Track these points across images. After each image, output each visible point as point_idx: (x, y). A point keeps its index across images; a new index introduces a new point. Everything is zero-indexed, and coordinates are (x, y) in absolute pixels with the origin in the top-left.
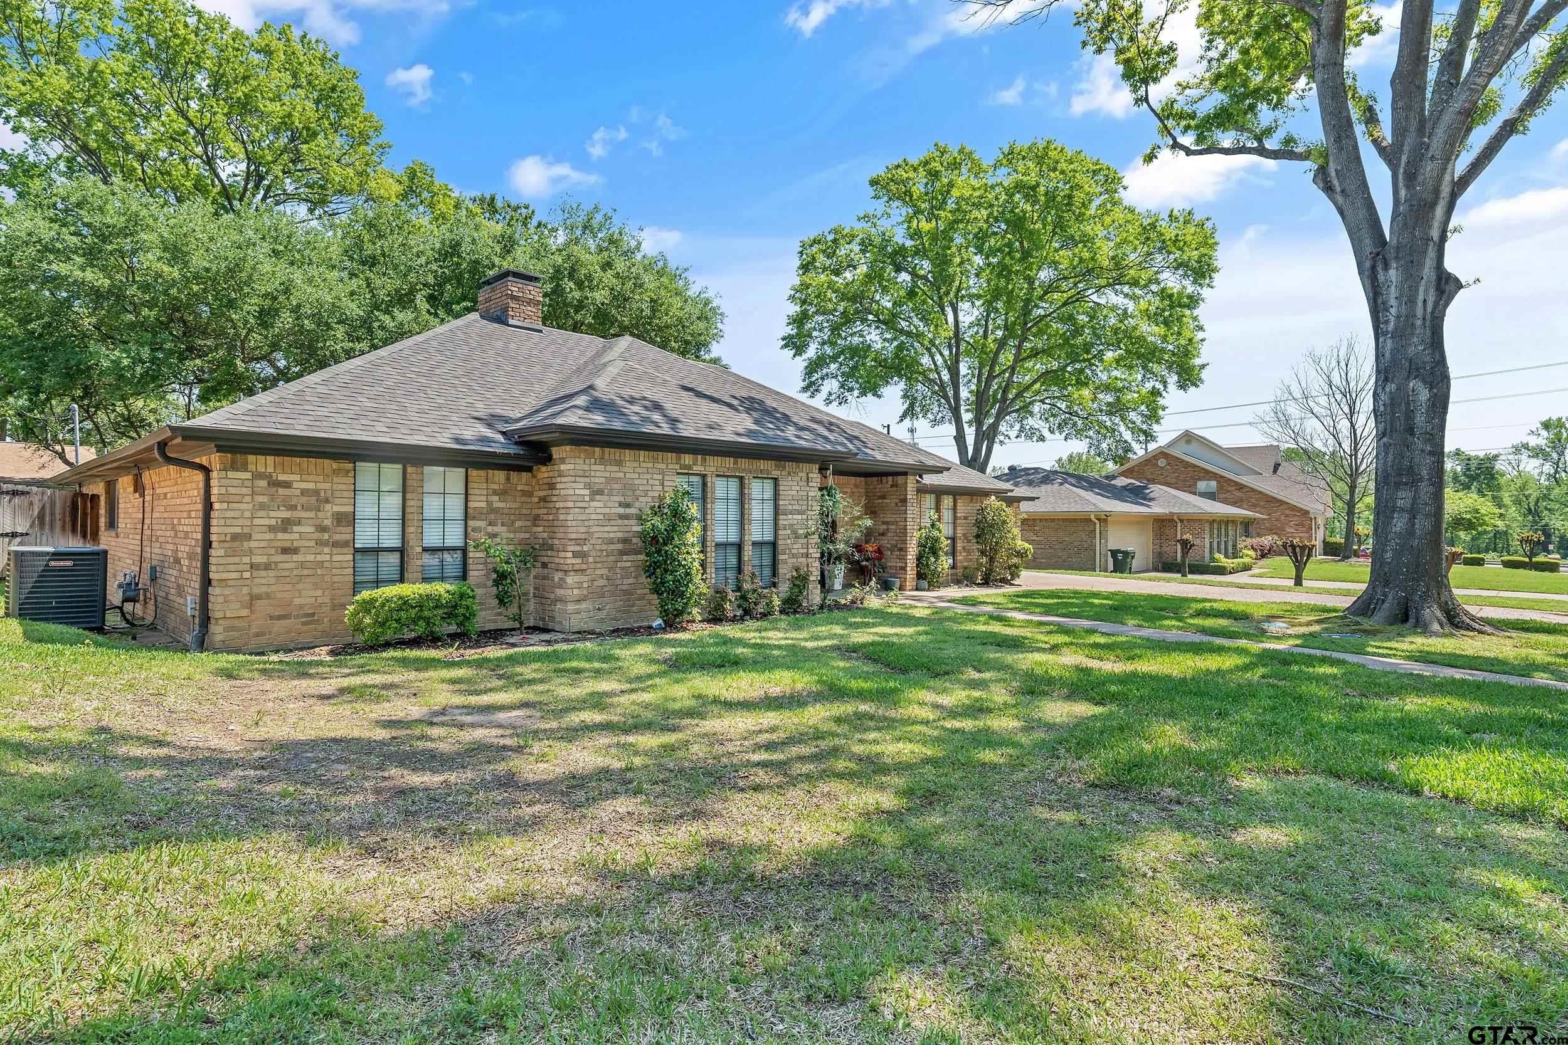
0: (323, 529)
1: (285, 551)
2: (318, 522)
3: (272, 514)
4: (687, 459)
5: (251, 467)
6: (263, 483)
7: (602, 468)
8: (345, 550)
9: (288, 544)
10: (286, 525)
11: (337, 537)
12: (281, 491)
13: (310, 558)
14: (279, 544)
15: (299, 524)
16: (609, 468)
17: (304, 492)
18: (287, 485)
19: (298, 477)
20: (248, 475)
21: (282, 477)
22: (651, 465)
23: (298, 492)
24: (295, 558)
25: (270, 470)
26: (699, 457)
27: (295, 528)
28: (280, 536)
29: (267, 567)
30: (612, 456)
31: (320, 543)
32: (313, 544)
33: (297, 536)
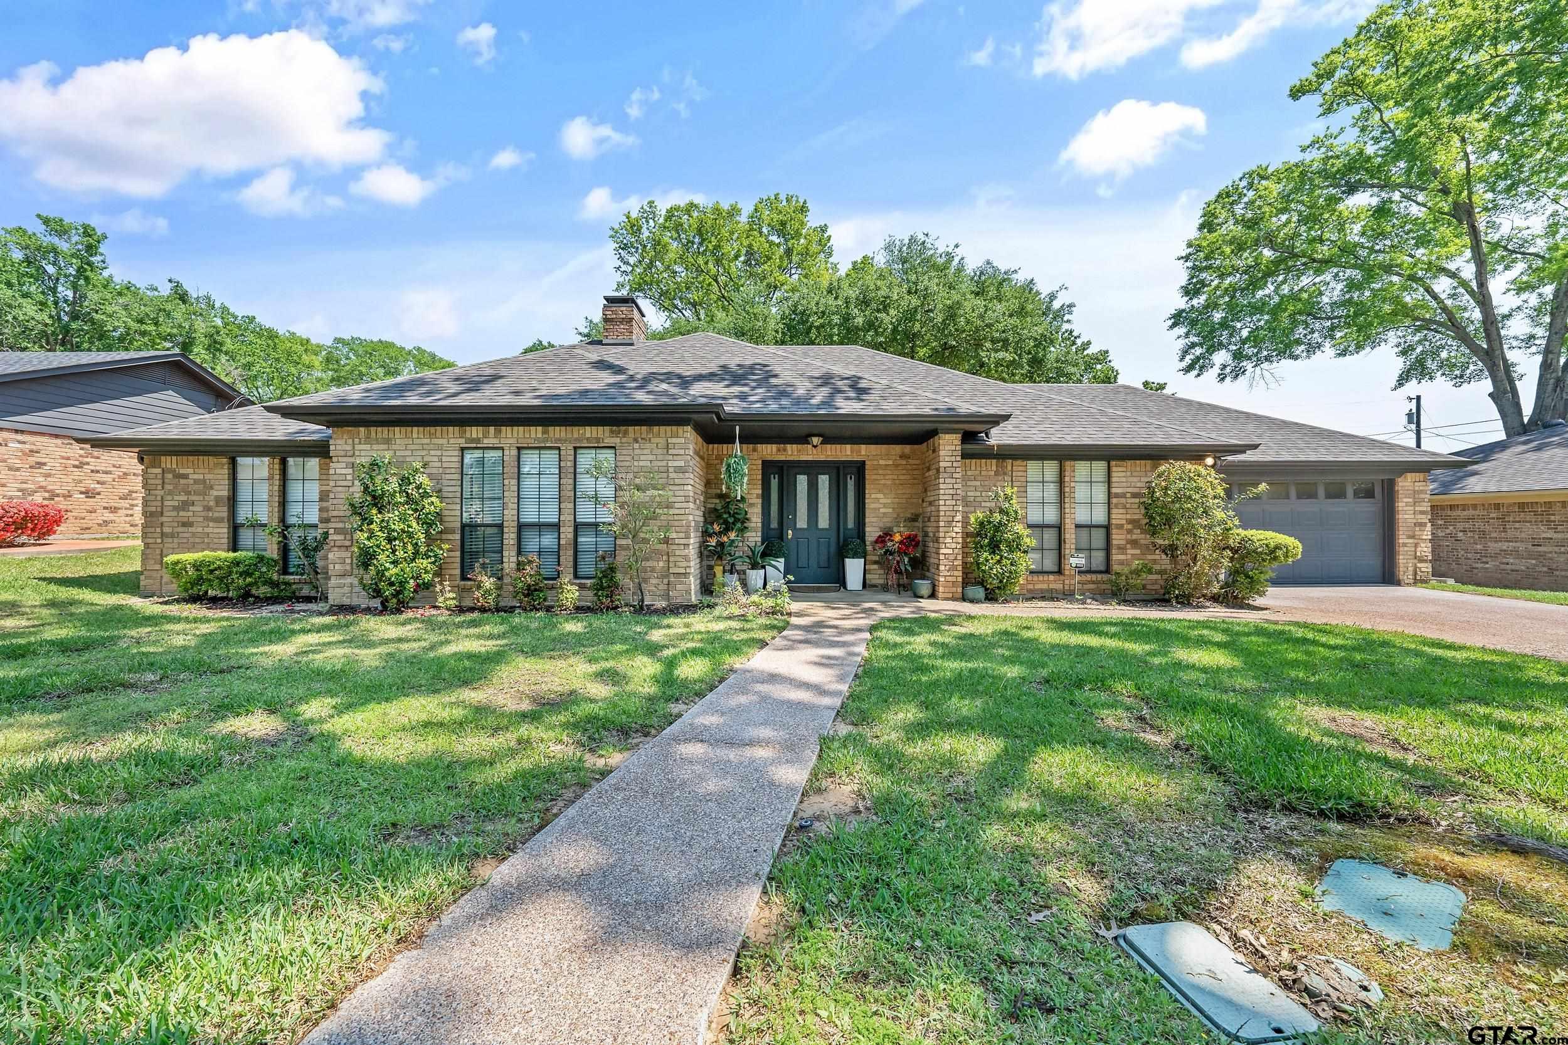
0: (208, 509)
1: (184, 525)
2: (206, 503)
3: (176, 498)
4: (475, 432)
5: (163, 465)
6: (170, 476)
7: (368, 447)
8: (222, 525)
9: (186, 520)
10: (185, 505)
11: (216, 515)
12: (182, 481)
13: (200, 530)
14: (180, 519)
15: (193, 504)
16: (375, 447)
17: (196, 482)
18: (185, 476)
19: (191, 471)
20: (159, 471)
21: (182, 471)
22: (427, 441)
23: (192, 482)
24: (190, 529)
25: (174, 466)
26: (492, 429)
27: (191, 508)
28: (181, 513)
29: (172, 535)
30: (379, 435)
31: (207, 519)
32: (201, 519)
33: (191, 514)
